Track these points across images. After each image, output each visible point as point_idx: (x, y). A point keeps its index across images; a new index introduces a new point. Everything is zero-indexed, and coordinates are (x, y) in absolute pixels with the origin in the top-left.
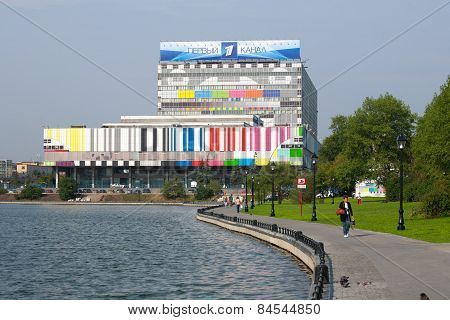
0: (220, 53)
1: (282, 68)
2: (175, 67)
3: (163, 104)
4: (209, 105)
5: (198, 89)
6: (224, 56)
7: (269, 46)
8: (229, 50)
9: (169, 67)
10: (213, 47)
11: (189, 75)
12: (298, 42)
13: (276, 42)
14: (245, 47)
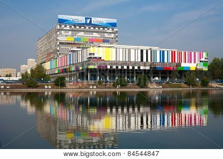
0: (84, 22)
1: (110, 30)
2: (66, 26)
3: (60, 43)
4: (80, 44)
5: (75, 37)
6: (86, 24)
7: (105, 21)
8: (88, 21)
9: (63, 26)
10: (81, 19)
11: (72, 30)
12: (116, 20)
13: (108, 19)
14: (95, 20)
